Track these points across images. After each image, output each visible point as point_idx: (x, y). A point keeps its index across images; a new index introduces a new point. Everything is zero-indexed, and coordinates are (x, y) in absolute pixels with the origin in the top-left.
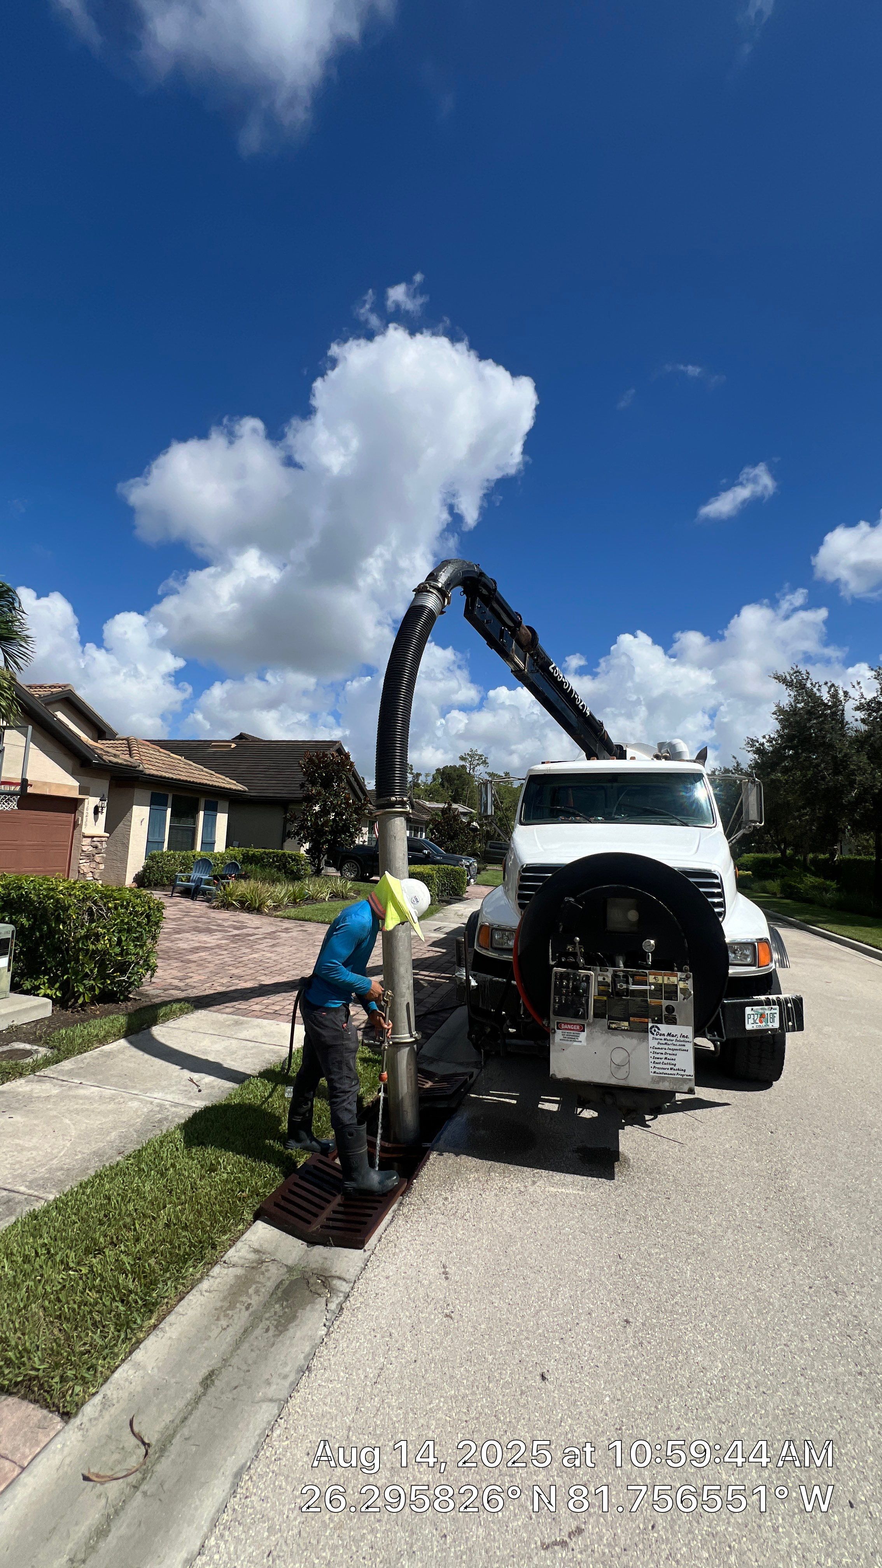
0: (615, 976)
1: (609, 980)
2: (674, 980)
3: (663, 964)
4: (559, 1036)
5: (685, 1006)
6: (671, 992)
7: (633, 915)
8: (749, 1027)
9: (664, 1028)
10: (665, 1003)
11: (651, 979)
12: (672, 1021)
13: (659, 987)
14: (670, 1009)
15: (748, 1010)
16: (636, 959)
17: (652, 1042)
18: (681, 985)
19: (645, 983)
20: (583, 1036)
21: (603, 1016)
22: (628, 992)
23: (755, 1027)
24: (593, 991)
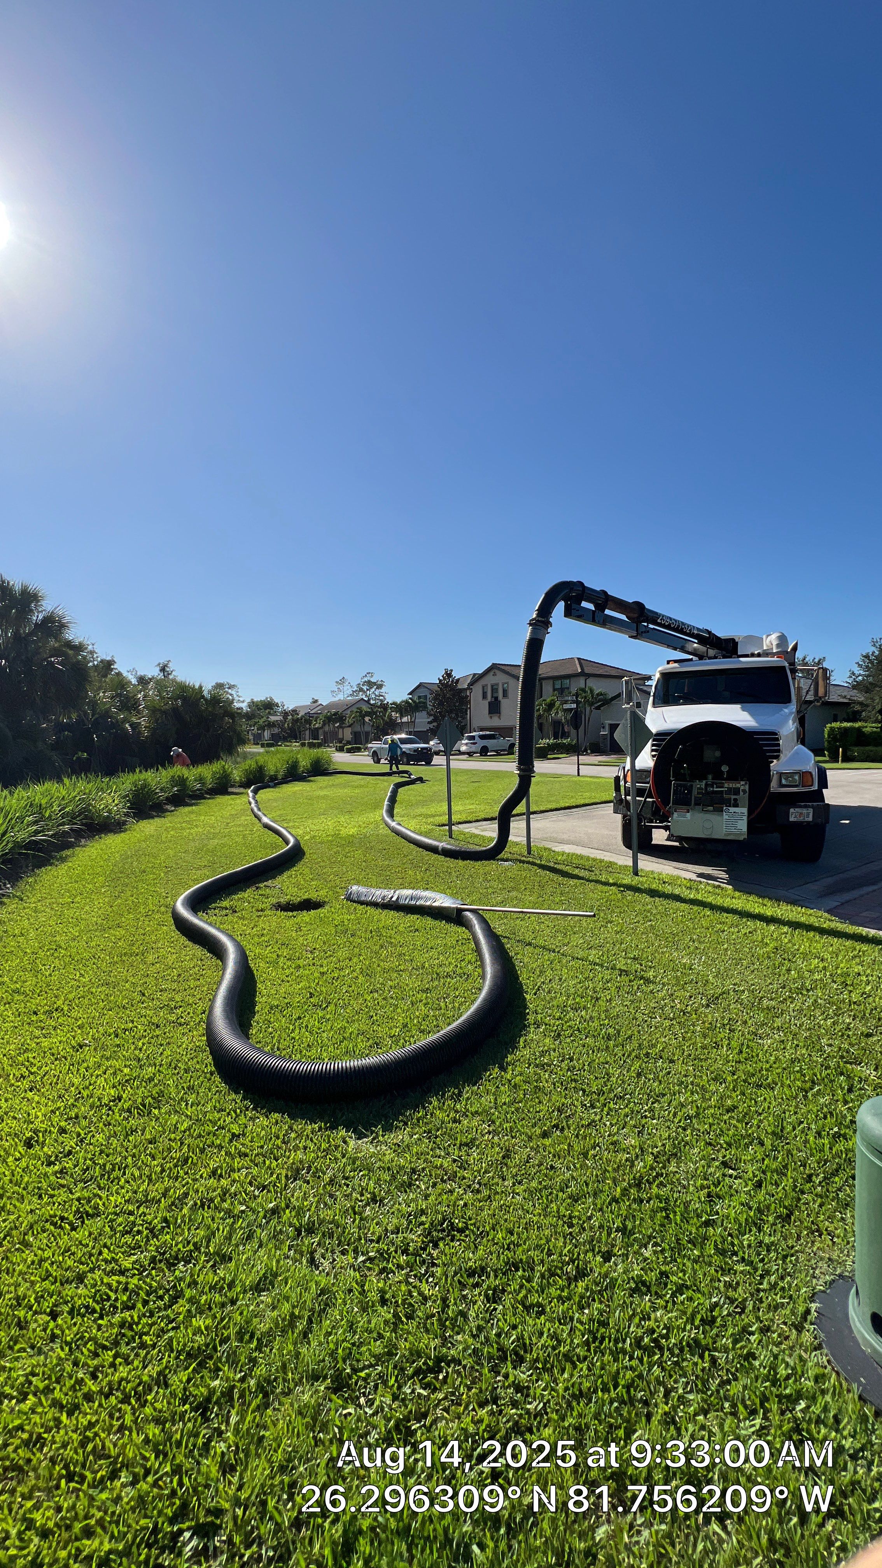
0: (706, 785)
1: (703, 787)
2: (738, 785)
3: (732, 777)
4: (675, 815)
5: (744, 798)
6: (736, 791)
7: (718, 754)
8: (792, 819)
9: (732, 809)
10: (733, 797)
11: (726, 785)
12: (736, 806)
13: (730, 789)
14: (735, 800)
15: (792, 810)
16: (718, 775)
17: (725, 816)
18: (742, 788)
19: (722, 787)
20: (688, 815)
21: (699, 804)
22: (713, 792)
23: (796, 820)
24: (695, 792)
